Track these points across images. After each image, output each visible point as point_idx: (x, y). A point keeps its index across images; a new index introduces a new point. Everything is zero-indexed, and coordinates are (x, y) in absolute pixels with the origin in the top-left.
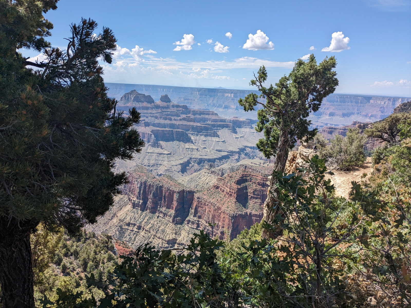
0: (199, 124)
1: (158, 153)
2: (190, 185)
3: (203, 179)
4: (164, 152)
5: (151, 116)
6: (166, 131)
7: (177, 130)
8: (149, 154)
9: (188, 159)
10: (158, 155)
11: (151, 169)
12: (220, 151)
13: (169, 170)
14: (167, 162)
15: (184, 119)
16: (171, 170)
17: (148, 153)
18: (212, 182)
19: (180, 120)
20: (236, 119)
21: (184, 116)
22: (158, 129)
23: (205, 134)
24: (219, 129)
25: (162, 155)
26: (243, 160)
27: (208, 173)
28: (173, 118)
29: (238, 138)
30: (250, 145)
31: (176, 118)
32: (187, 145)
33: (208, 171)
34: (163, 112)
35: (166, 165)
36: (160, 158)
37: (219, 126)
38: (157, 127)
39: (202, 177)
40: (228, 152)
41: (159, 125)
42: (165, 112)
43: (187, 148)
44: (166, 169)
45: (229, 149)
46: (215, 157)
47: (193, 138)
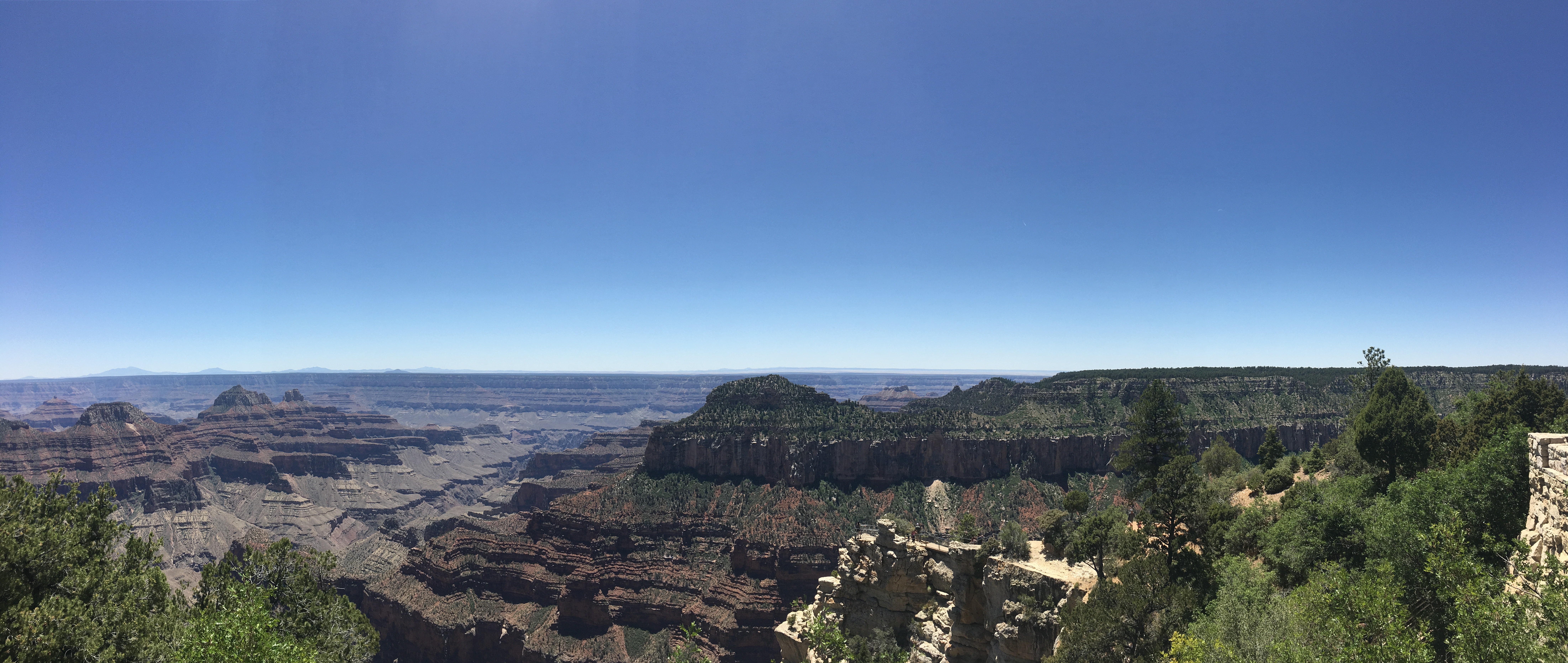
0: (361, 441)
1: (283, 502)
2: (350, 566)
3: (377, 551)
4: (296, 500)
5: (267, 431)
6: (298, 457)
7: (318, 454)
8: (269, 505)
9: (344, 511)
10: (284, 505)
11: (273, 533)
12: (404, 492)
13: (306, 535)
14: (302, 519)
15: (332, 433)
16: (312, 535)
17: (268, 502)
18: (395, 558)
19: (324, 434)
20: (432, 428)
21: (332, 426)
22: (282, 454)
23: (374, 459)
24: (402, 449)
25: (293, 506)
26: (452, 509)
27: (387, 539)
28: (309, 431)
29: (439, 464)
30: (463, 477)
31: (315, 431)
32: (342, 484)
33: (386, 536)
34: (290, 421)
35: (301, 525)
36: (290, 512)
37: (402, 442)
38: (280, 450)
39: (375, 547)
40: (421, 494)
41: (281, 447)
42: (295, 420)
43: (341, 490)
44: (301, 532)
45: (424, 488)
46: (397, 505)
47: (351, 468)
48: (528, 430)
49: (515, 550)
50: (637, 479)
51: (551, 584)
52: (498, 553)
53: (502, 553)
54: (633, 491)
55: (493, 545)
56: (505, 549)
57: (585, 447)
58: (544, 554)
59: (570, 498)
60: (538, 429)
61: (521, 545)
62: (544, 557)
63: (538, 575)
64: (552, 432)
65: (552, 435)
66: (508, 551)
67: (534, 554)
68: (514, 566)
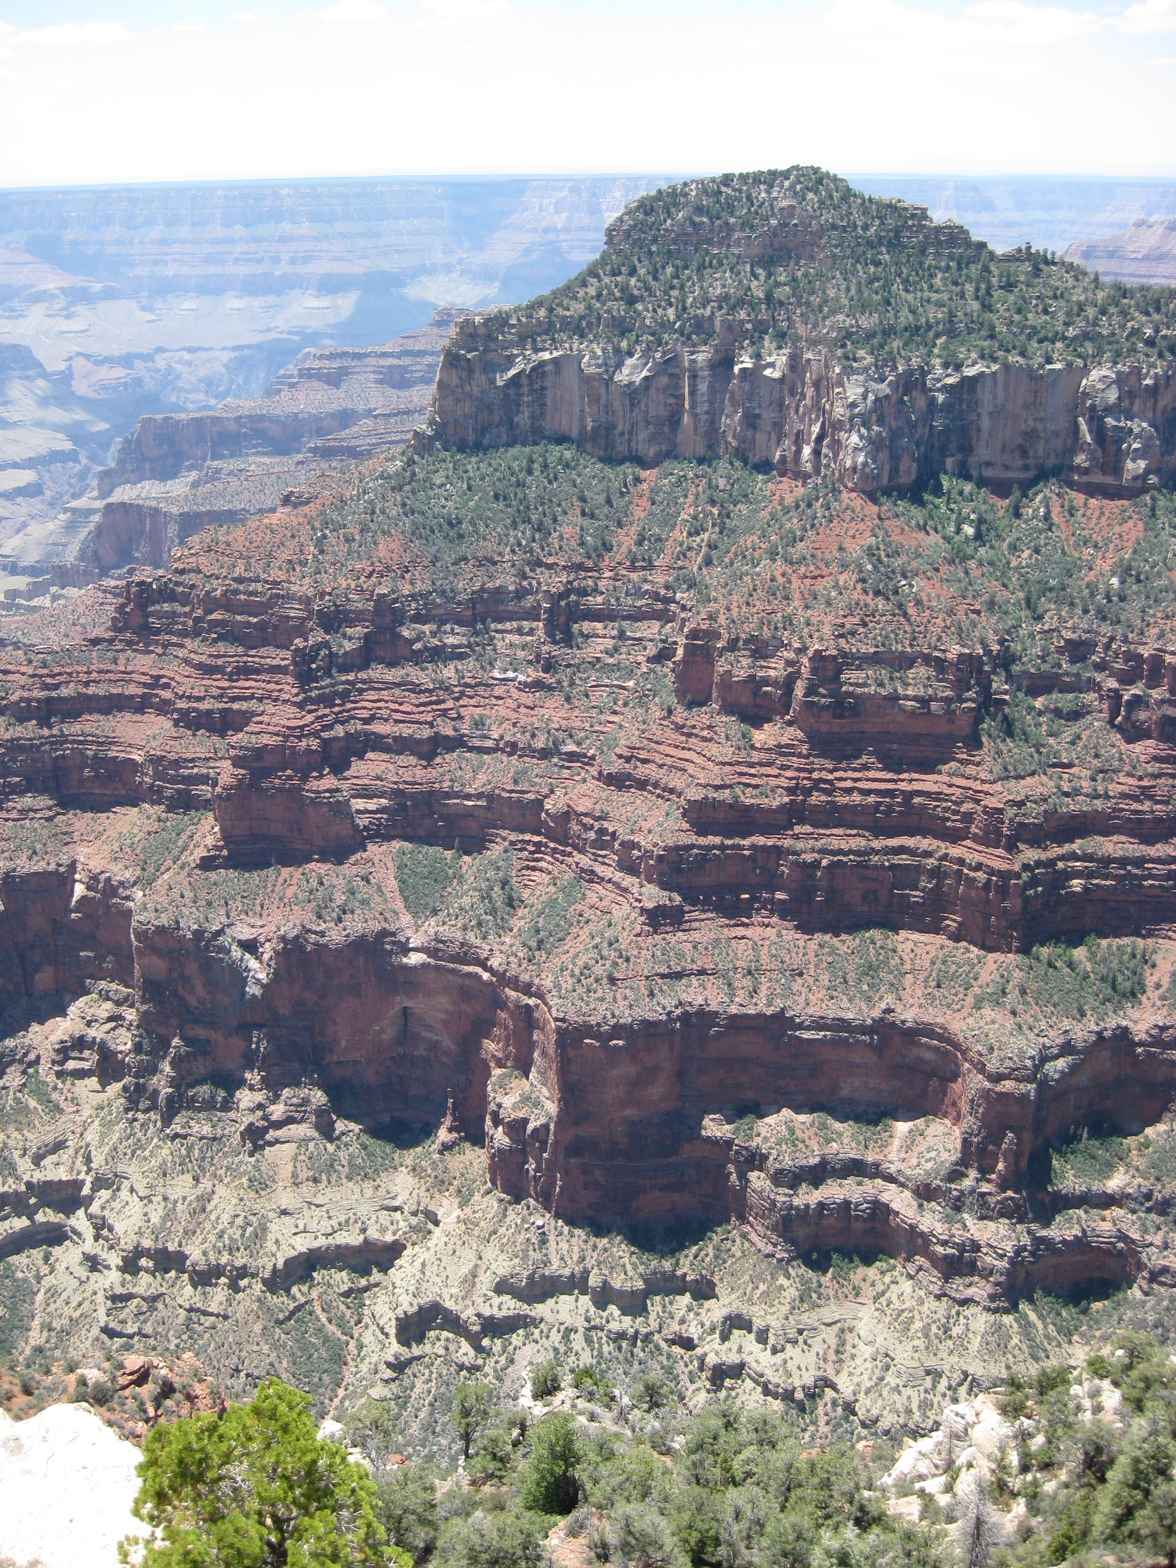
48: (116, 353)
49: (87, 684)
50: (414, 474)
51: (192, 760)
52: (38, 700)
53: (49, 699)
54: (404, 505)
55: (23, 680)
56: (57, 687)
57: (278, 392)
58: (166, 686)
59: (228, 533)
60: (144, 351)
61: (100, 672)
62: (166, 694)
63: (154, 744)
64: (187, 356)
65: (189, 364)
66: (64, 692)
67: (140, 691)
68: (89, 728)
